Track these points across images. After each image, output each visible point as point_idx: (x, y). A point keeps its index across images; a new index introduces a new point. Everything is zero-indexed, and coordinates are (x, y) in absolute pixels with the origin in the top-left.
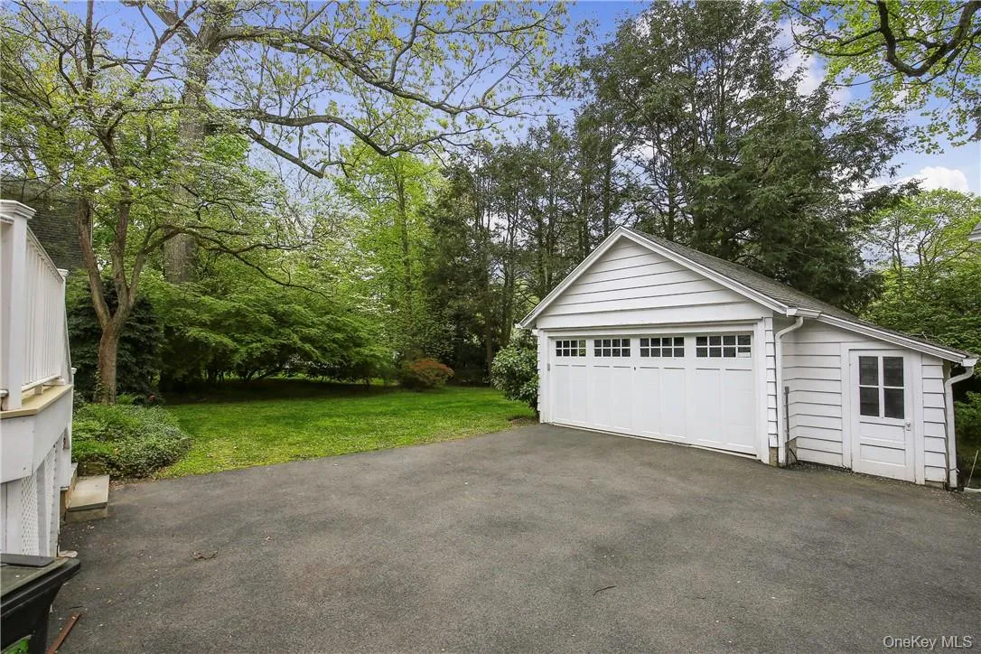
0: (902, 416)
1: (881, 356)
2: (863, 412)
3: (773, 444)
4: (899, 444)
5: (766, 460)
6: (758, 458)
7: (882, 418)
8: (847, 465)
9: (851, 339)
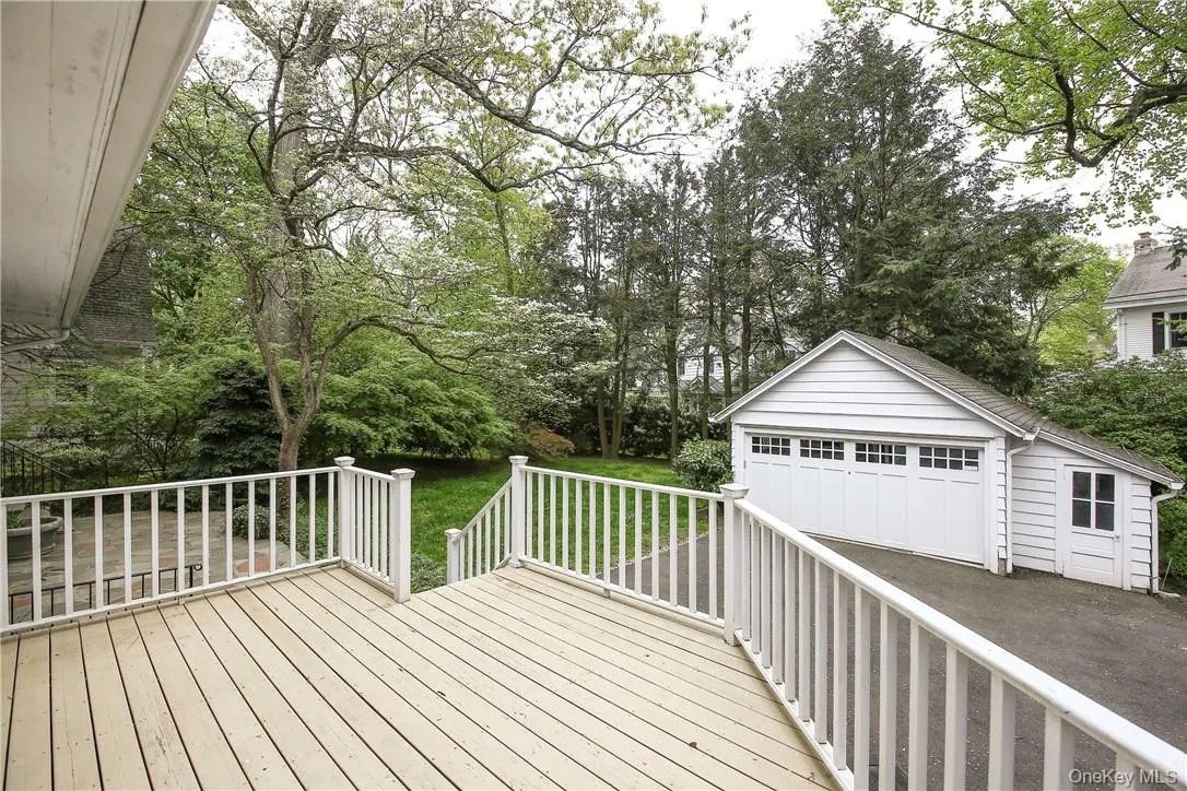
0: (1111, 528)
1: (1094, 472)
2: (1075, 523)
3: (1003, 556)
4: (1109, 553)
5: (995, 570)
6: (986, 567)
7: (1093, 529)
8: (1060, 572)
9: (1068, 455)
